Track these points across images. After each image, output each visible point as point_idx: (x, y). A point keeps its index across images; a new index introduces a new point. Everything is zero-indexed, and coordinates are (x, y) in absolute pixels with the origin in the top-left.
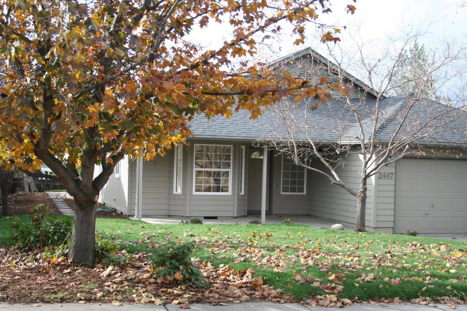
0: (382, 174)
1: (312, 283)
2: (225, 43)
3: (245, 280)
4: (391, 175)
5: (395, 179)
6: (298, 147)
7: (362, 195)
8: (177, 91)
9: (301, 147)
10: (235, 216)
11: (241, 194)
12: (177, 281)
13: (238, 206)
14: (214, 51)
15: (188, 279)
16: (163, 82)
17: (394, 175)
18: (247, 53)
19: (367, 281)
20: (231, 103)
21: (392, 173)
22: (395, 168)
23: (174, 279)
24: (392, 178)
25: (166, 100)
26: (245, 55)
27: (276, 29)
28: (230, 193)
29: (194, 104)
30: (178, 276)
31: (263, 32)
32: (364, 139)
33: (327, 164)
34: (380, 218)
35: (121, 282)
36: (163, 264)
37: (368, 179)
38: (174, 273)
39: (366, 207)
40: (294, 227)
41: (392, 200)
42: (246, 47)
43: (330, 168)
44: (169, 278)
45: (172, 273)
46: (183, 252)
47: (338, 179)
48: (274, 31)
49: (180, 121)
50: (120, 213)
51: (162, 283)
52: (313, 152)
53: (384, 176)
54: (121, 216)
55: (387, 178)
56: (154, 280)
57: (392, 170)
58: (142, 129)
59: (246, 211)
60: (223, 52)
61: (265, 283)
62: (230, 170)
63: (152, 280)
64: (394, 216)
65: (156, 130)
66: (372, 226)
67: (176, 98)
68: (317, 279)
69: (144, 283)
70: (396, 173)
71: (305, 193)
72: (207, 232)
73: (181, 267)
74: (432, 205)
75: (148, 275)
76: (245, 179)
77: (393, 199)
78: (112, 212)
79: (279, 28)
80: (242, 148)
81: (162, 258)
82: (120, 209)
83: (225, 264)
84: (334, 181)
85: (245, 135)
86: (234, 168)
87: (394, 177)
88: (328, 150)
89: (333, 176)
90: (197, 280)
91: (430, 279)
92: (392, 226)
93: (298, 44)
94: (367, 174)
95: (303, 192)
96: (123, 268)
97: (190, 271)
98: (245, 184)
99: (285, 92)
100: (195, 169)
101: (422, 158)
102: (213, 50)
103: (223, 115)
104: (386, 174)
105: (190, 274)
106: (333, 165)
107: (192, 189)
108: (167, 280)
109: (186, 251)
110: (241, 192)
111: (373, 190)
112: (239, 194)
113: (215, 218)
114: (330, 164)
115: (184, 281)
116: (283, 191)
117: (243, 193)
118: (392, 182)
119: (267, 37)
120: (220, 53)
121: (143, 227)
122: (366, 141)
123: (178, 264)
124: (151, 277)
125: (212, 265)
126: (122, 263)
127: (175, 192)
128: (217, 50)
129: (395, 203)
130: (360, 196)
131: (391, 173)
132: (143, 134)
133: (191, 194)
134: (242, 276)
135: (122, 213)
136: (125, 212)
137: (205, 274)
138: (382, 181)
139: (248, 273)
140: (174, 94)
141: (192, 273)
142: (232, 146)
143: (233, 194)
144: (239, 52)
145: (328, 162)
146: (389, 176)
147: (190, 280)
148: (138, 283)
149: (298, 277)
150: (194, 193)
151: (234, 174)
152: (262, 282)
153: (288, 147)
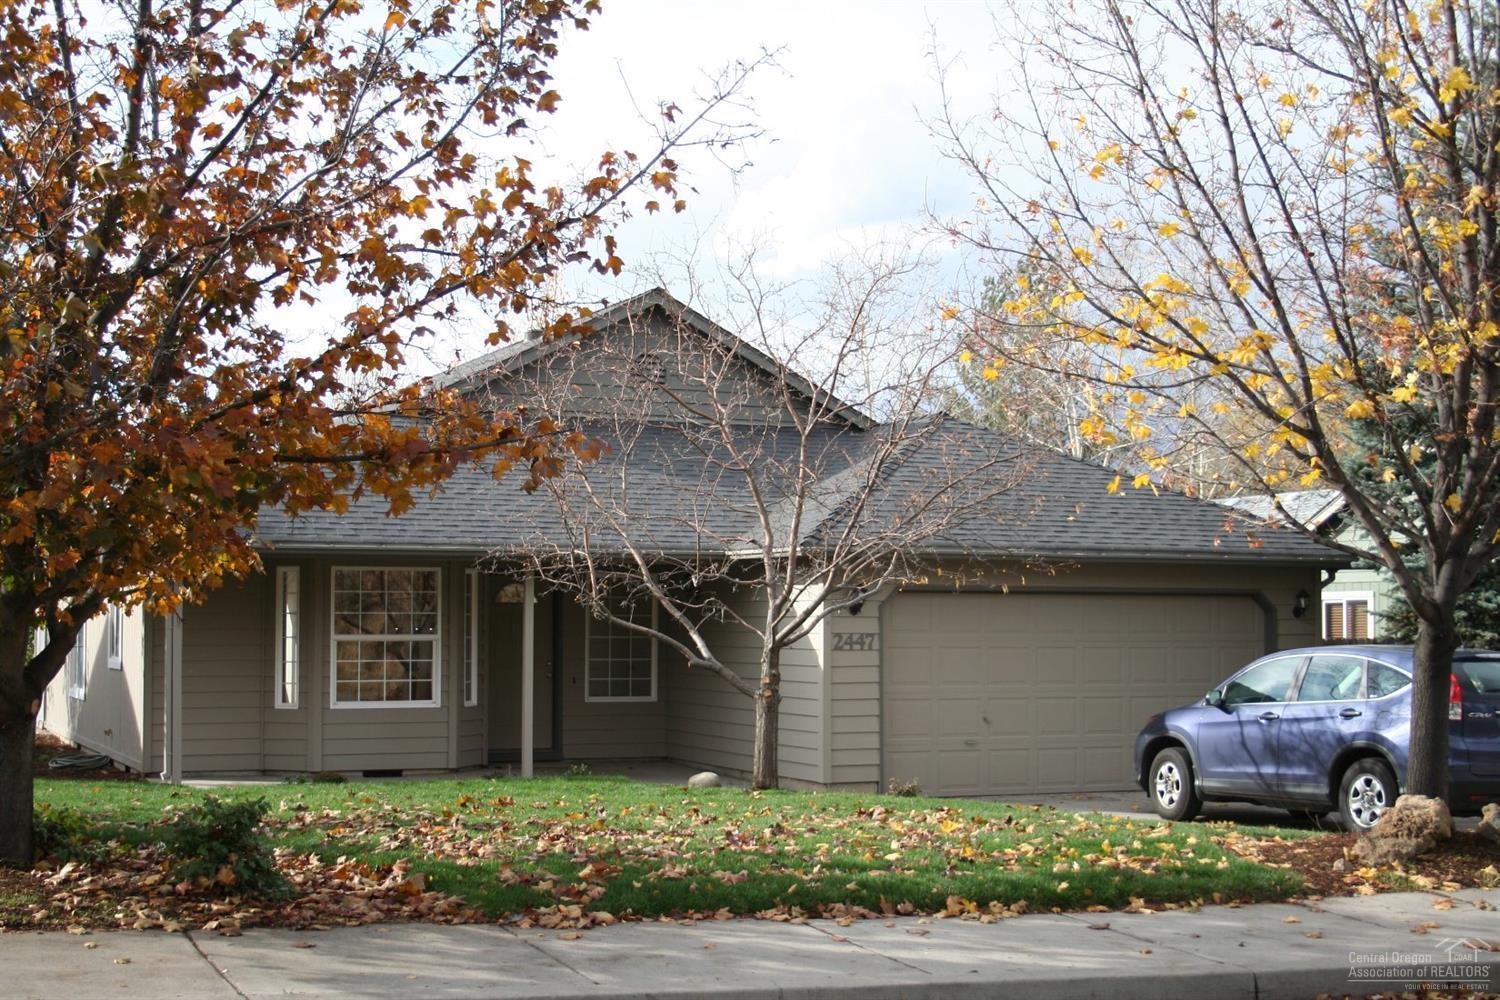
0: (845, 637)
1: (537, 884)
2: (332, 341)
3: (388, 883)
4: (868, 641)
5: (881, 651)
6: (599, 568)
7: (768, 693)
8: (211, 461)
9: (608, 569)
10: (453, 765)
11: (467, 704)
12: (223, 887)
13: (461, 737)
14: (308, 360)
15: (248, 883)
16: (180, 441)
17: (876, 638)
18: (384, 364)
19: (670, 879)
20: (342, 481)
21: (871, 635)
22: (880, 619)
23: (217, 884)
24: (870, 648)
25: (186, 481)
26: (380, 368)
27: (443, 311)
28: (436, 702)
29: (257, 486)
30: (226, 875)
31: (413, 319)
32: (771, 546)
33: (677, 614)
34: (843, 758)
35: (92, 893)
36: (190, 850)
37: (783, 652)
38: (217, 870)
39: (781, 725)
40: (583, 783)
41: (874, 708)
42: (380, 349)
43: (688, 625)
44: (204, 881)
45: (212, 872)
46: (239, 823)
47: (705, 652)
48: (439, 315)
49: (224, 525)
50: (123, 769)
51: (187, 891)
52: (642, 582)
53: (850, 642)
54: (125, 775)
55: (857, 647)
56: (169, 887)
57: (872, 626)
58: (136, 546)
59: (486, 752)
60: (327, 362)
61: (429, 887)
62: (436, 639)
63: (165, 888)
64: (881, 750)
65: (169, 546)
66: (821, 781)
67: (208, 476)
68: (549, 876)
69: (146, 894)
70: (881, 635)
71: (654, 697)
72: (344, 801)
73: (234, 857)
74: (985, 719)
75: (157, 877)
76: (480, 661)
77: (876, 704)
78: (101, 768)
79: (451, 309)
80: (469, 576)
81: (189, 837)
82: (121, 757)
83: (350, 855)
84: (694, 660)
85: (469, 540)
86: (446, 633)
87: (876, 645)
88: (671, 577)
89: (693, 646)
90: (270, 886)
91: (820, 871)
92: (876, 778)
93: (494, 343)
94: (778, 637)
95: (648, 693)
96: (100, 867)
97: (253, 865)
98: (480, 676)
99: (462, 455)
100: (335, 638)
101: (967, 592)
102: (304, 357)
103: (323, 508)
104: (855, 638)
105: (254, 871)
106: (694, 616)
107: (326, 694)
108: (199, 886)
109: (245, 820)
110: (469, 698)
111: (820, 680)
112: (461, 705)
113: (396, 774)
114: (685, 614)
115: (239, 887)
116: (592, 694)
117: (474, 701)
118: (873, 658)
119: (420, 331)
120: (318, 365)
121: (174, 795)
122: (777, 552)
123: (225, 850)
124: (162, 882)
125: (320, 860)
126: (99, 859)
127: (278, 704)
128: (315, 357)
129: (881, 716)
130: (761, 696)
131: (869, 635)
132: (138, 556)
133: (325, 708)
134: (385, 877)
135: (128, 768)
136: (138, 764)
137: (299, 879)
138: (845, 658)
139: (397, 871)
140: (204, 467)
141: (259, 869)
142: (438, 570)
143: (445, 706)
144: (365, 360)
145: (679, 607)
146: (862, 644)
147: (252, 885)
148: (133, 894)
149: (507, 873)
150: (335, 704)
151: (446, 646)
152: (422, 886)
153: (570, 571)
